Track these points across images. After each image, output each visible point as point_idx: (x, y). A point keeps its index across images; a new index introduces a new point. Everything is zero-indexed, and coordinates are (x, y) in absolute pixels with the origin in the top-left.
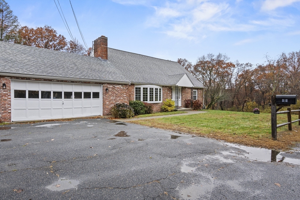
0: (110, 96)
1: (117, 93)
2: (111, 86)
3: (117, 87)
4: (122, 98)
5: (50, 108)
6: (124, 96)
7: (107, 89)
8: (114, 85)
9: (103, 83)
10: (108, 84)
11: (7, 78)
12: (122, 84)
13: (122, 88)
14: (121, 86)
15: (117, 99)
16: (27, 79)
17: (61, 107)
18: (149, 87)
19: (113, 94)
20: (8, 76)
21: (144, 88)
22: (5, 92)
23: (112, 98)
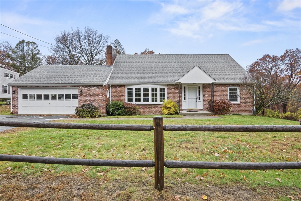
0: (85, 97)
1: (92, 94)
2: (86, 88)
3: (92, 88)
4: (98, 99)
5: (42, 106)
6: (100, 97)
7: (81, 91)
8: (89, 87)
9: (78, 86)
10: (83, 86)
11: (15, 87)
12: (97, 86)
13: (97, 89)
14: (96, 87)
15: (92, 100)
16: (25, 87)
17: (49, 106)
18: (142, 87)
19: (87, 95)
20: (16, 86)
21: (136, 89)
22: (14, 96)
23: (87, 99)
